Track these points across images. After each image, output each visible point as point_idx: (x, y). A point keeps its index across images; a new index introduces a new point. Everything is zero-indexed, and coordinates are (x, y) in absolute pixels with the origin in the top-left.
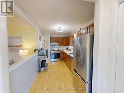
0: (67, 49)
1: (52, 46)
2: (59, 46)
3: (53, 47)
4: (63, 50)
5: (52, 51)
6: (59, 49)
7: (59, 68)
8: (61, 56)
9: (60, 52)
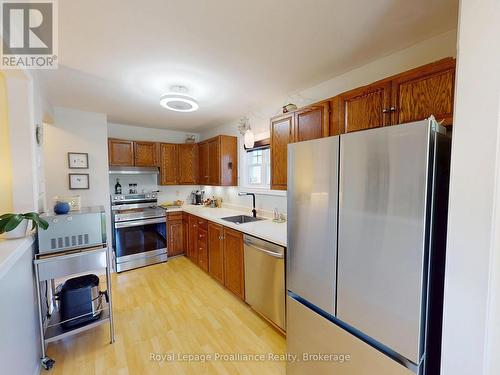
0: (198, 200)
1: (118, 185)
2: (156, 187)
3: (125, 189)
4: (177, 204)
5: (119, 212)
6: (155, 201)
7: (175, 301)
8: (173, 233)
9: (168, 214)
